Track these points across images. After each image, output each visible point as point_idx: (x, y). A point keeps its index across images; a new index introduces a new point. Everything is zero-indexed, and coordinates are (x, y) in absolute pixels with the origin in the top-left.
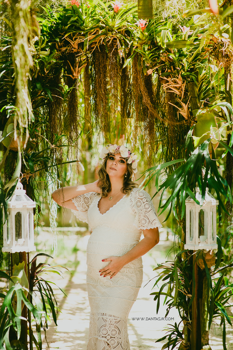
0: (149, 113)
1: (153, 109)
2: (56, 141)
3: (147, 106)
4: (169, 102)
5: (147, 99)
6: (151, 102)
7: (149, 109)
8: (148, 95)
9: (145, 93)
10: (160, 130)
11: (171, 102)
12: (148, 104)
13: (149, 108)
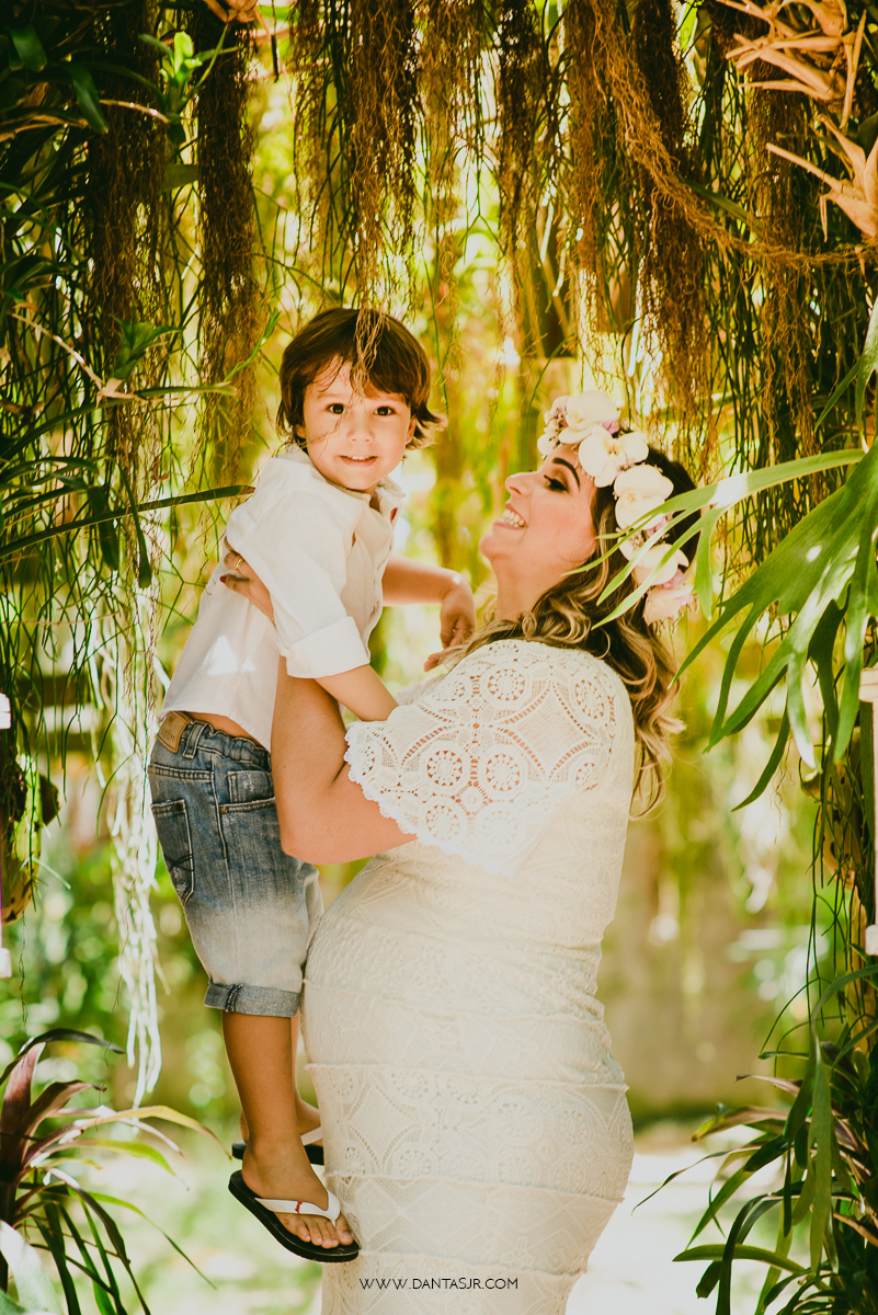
0: (655, 206)
1: (675, 180)
2: (127, 357)
3: (642, 166)
4: (771, 138)
5: (641, 124)
6: (664, 142)
7: (657, 179)
8: (648, 105)
9: (633, 93)
10: (723, 335)
11: (783, 145)
12: (651, 154)
13: (653, 173)
